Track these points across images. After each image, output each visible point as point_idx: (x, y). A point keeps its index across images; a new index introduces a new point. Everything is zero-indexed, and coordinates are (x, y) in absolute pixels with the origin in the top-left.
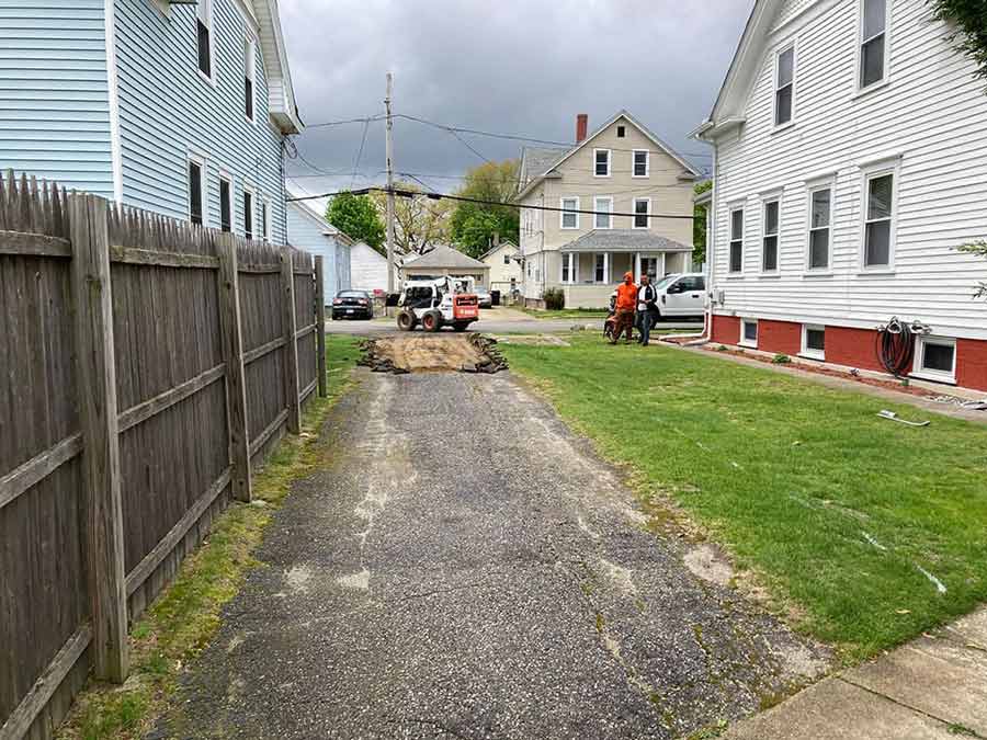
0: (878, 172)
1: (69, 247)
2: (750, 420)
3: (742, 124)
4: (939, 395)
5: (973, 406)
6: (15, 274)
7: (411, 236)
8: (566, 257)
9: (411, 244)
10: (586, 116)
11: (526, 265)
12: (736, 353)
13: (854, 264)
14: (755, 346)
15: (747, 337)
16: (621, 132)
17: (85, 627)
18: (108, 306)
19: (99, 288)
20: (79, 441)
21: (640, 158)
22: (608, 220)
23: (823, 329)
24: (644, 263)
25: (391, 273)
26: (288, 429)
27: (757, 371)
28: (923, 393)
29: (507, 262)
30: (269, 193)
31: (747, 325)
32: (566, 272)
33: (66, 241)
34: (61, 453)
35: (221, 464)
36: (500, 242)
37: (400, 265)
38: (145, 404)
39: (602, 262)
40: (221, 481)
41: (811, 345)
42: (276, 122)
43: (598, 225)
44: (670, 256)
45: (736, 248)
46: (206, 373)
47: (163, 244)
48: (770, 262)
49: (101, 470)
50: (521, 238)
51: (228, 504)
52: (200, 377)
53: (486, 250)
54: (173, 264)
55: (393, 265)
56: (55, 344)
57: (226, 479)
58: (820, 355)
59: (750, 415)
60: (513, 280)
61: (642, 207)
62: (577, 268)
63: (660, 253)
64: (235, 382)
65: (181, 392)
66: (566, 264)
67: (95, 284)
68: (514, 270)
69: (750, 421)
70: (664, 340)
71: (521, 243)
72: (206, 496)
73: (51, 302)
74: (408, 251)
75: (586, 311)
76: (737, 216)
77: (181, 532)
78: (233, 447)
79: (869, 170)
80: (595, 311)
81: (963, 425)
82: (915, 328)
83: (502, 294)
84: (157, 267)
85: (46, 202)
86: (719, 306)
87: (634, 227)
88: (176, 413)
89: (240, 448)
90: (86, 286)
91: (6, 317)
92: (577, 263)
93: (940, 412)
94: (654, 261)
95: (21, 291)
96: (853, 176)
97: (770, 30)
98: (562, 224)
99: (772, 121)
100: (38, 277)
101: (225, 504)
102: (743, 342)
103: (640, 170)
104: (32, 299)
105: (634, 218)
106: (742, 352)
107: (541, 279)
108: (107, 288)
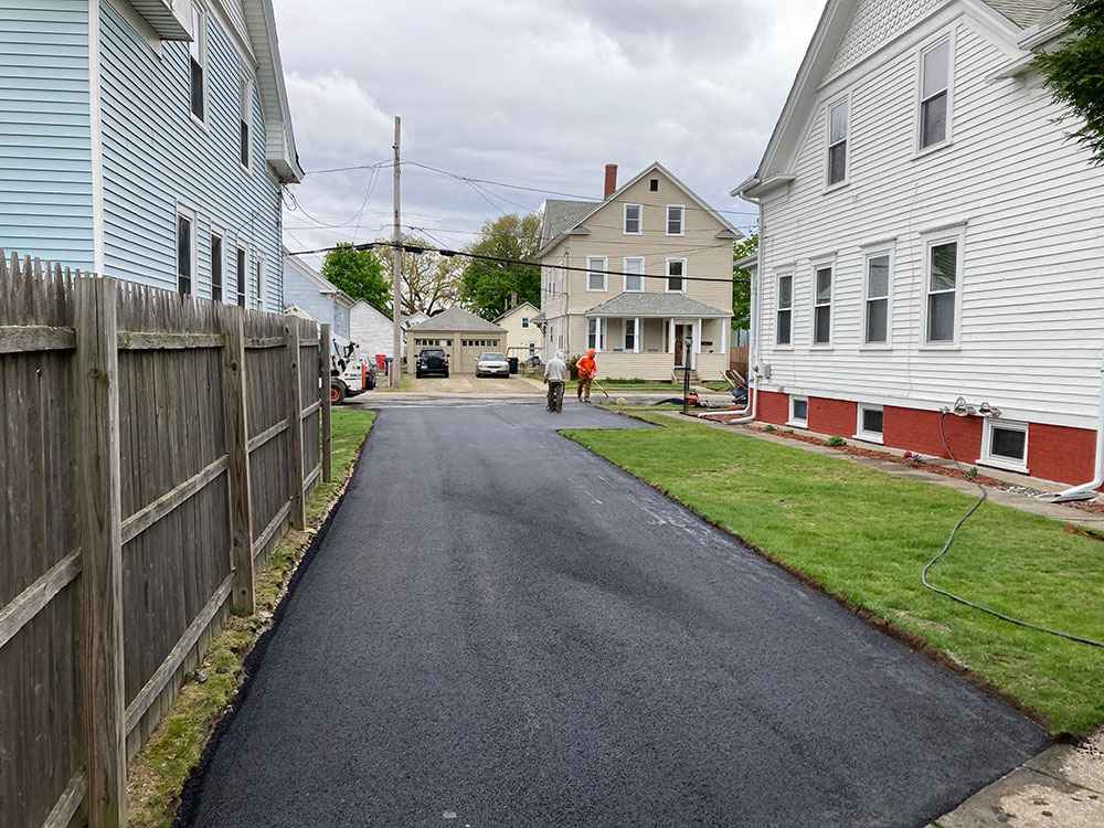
0: (942, 239)
1: (73, 337)
2: (809, 513)
3: (791, 182)
4: (1012, 485)
5: (1049, 500)
6: (17, 373)
7: (417, 295)
8: (593, 321)
9: (417, 303)
10: (615, 167)
11: (548, 330)
12: (784, 434)
13: (914, 339)
14: (805, 426)
15: (797, 415)
16: (654, 185)
17: (79, 780)
18: (115, 404)
19: (106, 383)
20: (78, 562)
21: (675, 214)
22: (640, 282)
23: (881, 409)
24: (679, 329)
25: (397, 337)
26: (291, 524)
27: (811, 456)
28: (993, 483)
29: (525, 325)
30: (266, 251)
31: (796, 402)
32: (592, 338)
33: (69, 331)
34: (60, 578)
35: (222, 571)
36: (518, 302)
37: (405, 327)
38: (145, 510)
39: (633, 328)
40: (222, 592)
41: (867, 427)
42: (274, 169)
43: (628, 288)
44: (706, 322)
45: (784, 317)
46: (209, 468)
47: (168, 323)
48: (822, 334)
49: (102, 595)
50: (543, 300)
51: (228, 618)
52: (203, 472)
53: (502, 312)
54: (178, 346)
55: (398, 328)
56: (55, 449)
57: (227, 587)
58: (878, 438)
59: (808, 509)
60: (532, 345)
61: (676, 268)
62: (605, 334)
63: (696, 319)
64: (239, 475)
65: (183, 492)
66: (593, 329)
67: (101, 379)
68: (534, 334)
69: (808, 515)
70: (704, 417)
71: (543, 305)
72: (206, 610)
73: (52, 401)
74: (413, 311)
75: (615, 382)
76: (786, 282)
77: (180, 656)
78: (234, 551)
79: (931, 237)
80: (624, 382)
81: (1039, 522)
82: (982, 411)
83: (521, 360)
84: (162, 351)
85: (50, 286)
86: (766, 381)
87: (667, 290)
88: (177, 518)
89: (242, 552)
90: (92, 381)
91: (6, 426)
92: (605, 330)
93: (1014, 505)
94: (690, 327)
95: (22, 393)
96: (914, 243)
97: (821, 83)
98: (588, 286)
99: (825, 180)
100: (39, 375)
101: (225, 617)
102: (793, 421)
103: (675, 228)
104: (33, 401)
105: (667, 280)
106: (792, 432)
107: (565, 345)
108: (114, 384)
